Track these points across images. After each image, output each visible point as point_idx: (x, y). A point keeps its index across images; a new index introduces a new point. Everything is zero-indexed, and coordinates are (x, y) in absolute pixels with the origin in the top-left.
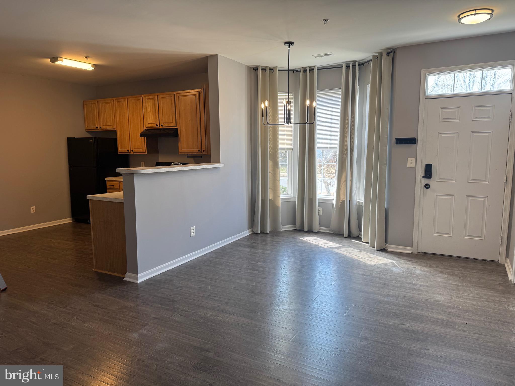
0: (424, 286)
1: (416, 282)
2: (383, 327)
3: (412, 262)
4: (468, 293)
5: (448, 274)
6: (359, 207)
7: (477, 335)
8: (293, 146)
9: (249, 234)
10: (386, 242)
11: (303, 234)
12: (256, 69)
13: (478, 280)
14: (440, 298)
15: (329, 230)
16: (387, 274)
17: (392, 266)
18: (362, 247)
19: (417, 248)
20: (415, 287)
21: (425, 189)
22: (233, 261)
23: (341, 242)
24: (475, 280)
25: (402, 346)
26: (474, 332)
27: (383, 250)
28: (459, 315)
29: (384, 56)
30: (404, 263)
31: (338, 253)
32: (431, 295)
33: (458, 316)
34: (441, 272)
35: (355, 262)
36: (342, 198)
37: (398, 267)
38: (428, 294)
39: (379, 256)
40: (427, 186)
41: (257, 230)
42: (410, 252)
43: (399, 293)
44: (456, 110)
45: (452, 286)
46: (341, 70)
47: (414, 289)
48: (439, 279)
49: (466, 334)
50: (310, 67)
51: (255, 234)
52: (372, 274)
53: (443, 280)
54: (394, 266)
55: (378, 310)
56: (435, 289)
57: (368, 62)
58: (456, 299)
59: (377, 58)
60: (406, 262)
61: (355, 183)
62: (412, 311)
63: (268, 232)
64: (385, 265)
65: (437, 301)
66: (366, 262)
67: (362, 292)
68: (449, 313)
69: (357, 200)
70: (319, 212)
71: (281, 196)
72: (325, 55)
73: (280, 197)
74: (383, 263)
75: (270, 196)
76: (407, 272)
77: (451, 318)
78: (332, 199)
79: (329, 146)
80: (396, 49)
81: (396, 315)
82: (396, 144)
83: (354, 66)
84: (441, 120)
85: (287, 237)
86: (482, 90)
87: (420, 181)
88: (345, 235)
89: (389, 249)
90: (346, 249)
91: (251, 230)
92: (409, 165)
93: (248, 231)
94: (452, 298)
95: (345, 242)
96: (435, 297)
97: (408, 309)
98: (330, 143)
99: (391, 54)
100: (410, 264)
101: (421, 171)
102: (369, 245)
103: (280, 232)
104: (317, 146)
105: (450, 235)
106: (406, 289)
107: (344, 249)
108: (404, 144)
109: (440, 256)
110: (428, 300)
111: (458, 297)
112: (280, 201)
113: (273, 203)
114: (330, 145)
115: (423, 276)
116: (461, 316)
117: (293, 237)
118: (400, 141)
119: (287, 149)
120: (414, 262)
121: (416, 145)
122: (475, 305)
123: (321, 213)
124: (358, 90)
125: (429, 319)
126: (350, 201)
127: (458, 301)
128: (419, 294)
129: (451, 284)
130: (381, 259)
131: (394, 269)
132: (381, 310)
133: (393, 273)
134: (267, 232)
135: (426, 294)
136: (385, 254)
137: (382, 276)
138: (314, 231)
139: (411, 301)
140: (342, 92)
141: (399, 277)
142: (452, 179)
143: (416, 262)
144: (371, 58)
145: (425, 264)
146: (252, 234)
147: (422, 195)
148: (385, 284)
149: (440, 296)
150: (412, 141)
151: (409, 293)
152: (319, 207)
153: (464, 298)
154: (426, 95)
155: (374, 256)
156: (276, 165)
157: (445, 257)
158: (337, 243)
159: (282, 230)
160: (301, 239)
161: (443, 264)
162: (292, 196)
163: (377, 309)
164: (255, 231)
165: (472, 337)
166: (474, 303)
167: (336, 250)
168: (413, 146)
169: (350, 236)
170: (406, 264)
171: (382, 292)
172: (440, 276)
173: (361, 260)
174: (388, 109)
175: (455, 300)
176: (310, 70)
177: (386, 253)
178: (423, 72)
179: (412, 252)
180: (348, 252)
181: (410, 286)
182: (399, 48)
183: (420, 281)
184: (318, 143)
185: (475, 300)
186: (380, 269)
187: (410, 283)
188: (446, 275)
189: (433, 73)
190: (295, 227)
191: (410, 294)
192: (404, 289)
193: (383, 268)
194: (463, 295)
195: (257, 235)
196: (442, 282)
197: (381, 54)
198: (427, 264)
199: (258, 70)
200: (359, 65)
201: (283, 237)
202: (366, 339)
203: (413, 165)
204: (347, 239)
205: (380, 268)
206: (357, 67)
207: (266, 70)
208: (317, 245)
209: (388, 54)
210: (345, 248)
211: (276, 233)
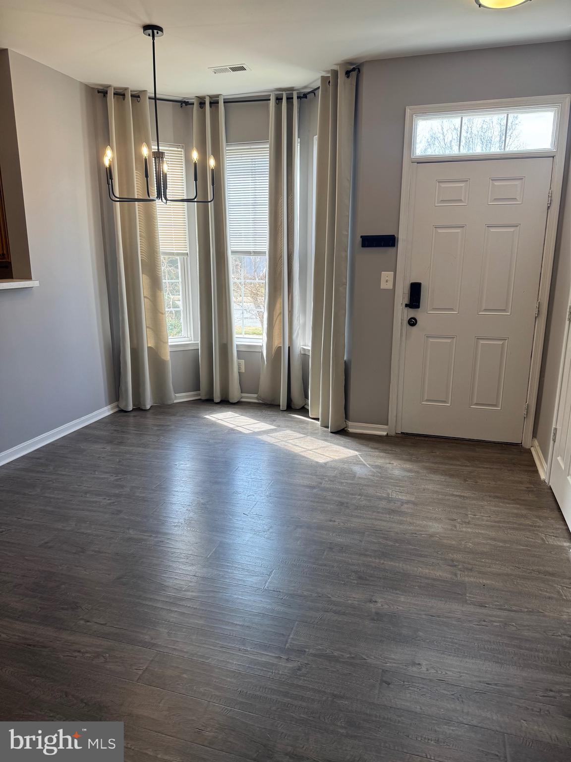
0: (408, 502)
1: (394, 495)
2: (335, 612)
3: (388, 453)
4: (481, 513)
5: (446, 475)
6: (304, 357)
7: (506, 613)
8: (188, 249)
9: (111, 412)
10: (347, 417)
11: (212, 408)
12: (103, 92)
13: (494, 483)
14: (436, 528)
15: (257, 398)
16: (346, 481)
17: (354, 463)
18: (309, 427)
19: (396, 427)
20: (392, 506)
21: (409, 327)
22: (63, 475)
23: (274, 421)
24: (490, 483)
25: (369, 661)
26: (499, 605)
27: (341, 432)
28: (470, 567)
29: (341, 77)
30: (374, 456)
31: (266, 443)
32: (421, 522)
33: (467, 569)
34: (435, 471)
35: (294, 459)
36: (277, 343)
37: (365, 465)
38: (415, 521)
39: (335, 444)
40: (412, 322)
41: (127, 405)
42: (385, 433)
43: (365, 523)
44: (462, 185)
45: (454, 498)
46: (268, 106)
47: (392, 510)
48: (430, 487)
49: (484, 611)
50: (210, 97)
51: (122, 411)
52: (321, 483)
53: (440, 487)
54: (358, 463)
55: (328, 568)
56: (427, 509)
57: (314, 92)
58: (463, 527)
59: (329, 82)
60: (377, 453)
61: (297, 316)
62: (389, 564)
63: (148, 407)
64: (342, 461)
65: (431, 536)
66: (312, 458)
67: (301, 527)
68: (452, 564)
69: (301, 347)
70: (239, 368)
71: (169, 340)
72: (234, 69)
73: (168, 342)
74: (341, 457)
75: (148, 341)
76: (379, 475)
77: (456, 575)
78: (261, 344)
79: (251, 249)
80: (362, 64)
81: (360, 578)
82: (362, 247)
83: (290, 99)
84: (438, 204)
85: (182, 416)
86: (507, 149)
87: (401, 313)
88: (283, 406)
89: (351, 430)
90: (281, 433)
91: (115, 404)
92: (383, 286)
93: (109, 407)
94: (455, 526)
95: (281, 419)
96: (427, 525)
97: (382, 562)
98: (253, 244)
99: (354, 74)
100: (385, 458)
101: (402, 296)
102: (319, 423)
103: (169, 405)
104: (232, 248)
105: (448, 403)
106: (378, 512)
107: (278, 433)
108: (376, 246)
109: (430, 439)
110: (416, 534)
111: (465, 522)
112: (169, 350)
113: (155, 354)
114: (254, 248)
115: (406, 481)
116: (473, 568)
117: (194, 414)
118: (370, 242)
119: (178, 254)
120: (390, 452)
121: (395, 248)
122: (494, 539)
123: (243, 370)
124: (299, 146)
125: (419, 581)
126: (289, 348)
127: (466, 532)
128: (401, 523)
129: (453, 495)
130: (337, 449)
131: (359, 470)
132: (333, 567)
133: (356, 479)
134: (145, 407)
135: (411, 521)
136: (345, 440)
137: (337, 487)
138: (231, 401)
139: (387, 540)
140: (270, 148)
141: (365, 485)
142: (452, 309)
143: (394, 452)
144: (318, 84)
145: (407, 455)
146: (116, 412)
147: (404, 338)
148: (342, 504)
149: (435, 524)
150: (389, 241)
151: (384, 521)
152: (238, 359)
153: (475, 525)
154: (413, 155)
155: (327, 444)
156: (155, 283)
157: (438, 440)
158: (268, 422)
159: (175, 401)
160: (207, 419)
161: (438, 454)
162: (191, 340)
163: (325, 565)
164: (122, 407)
165: (497, 619)
166: (493, 534)
167: (265, 438)
168: (391, 250)
169: (290, 408)
170: (378, 457)
171: (336, 523)
172: (433, 479)
173: (303, 454)
174: (348, 180)
175: (461, 532)
176: (211, 103)
177: (347, 437)
178: (408, 111)
179: (388, 433)
180: (284, 440)
181: (383, 504)
182: (366, 61)
183: (401, 492)
184: (233, 244)
185: (492, 527)
186: (334, 471)
187: (384, 498)
188: (442, 477)
189: (425, 113)
190: (199, 395)
191: (384, 524)
192: (374, 512)
193: (340, 469)
194: (473, 518)
195: (126, 414)
196: (437, 492)
197: (335, 73)
198: (412, 455)
199: (107, 94)
200: (298, 97)
201: (174, 415)
202: (301, 651)
203: (390, 286)
204: (285, 413)
205: (334, 468)
206: (295, 101)
207: (124, 95)
208: (232, 430)
209: (348, 73)
210: (280, 431)
211: (163, 408)
